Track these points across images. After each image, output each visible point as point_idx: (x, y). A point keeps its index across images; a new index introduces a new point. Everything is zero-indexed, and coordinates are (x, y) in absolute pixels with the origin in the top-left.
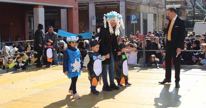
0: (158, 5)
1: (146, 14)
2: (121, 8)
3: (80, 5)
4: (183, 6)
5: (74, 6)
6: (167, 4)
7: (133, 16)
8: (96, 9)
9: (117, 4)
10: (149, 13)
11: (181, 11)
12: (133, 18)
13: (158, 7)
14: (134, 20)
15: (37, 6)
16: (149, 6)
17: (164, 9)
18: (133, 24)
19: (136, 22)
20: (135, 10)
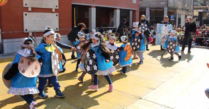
0: (188, 10)
1: (180, 15)
2: (165, 11)
3: (140, 9)
4: (205, 11)
5: (137, 9)
6: (194, 10)
7: (172, 16)
8: (150, 11)
9: (163, 8)
10: (182, 14)
11: (204, 13)
12: (172, 17)
13: (188, 11)
14: (173, 18)
15: (116, 9)
16: (183, 10)
17: (192, 12)
18: (172, 21)
19: (174, 19)
20: (173, 12)
